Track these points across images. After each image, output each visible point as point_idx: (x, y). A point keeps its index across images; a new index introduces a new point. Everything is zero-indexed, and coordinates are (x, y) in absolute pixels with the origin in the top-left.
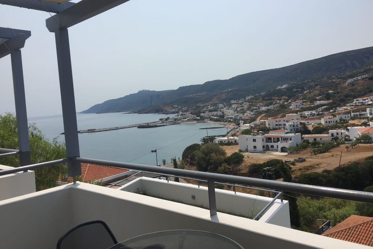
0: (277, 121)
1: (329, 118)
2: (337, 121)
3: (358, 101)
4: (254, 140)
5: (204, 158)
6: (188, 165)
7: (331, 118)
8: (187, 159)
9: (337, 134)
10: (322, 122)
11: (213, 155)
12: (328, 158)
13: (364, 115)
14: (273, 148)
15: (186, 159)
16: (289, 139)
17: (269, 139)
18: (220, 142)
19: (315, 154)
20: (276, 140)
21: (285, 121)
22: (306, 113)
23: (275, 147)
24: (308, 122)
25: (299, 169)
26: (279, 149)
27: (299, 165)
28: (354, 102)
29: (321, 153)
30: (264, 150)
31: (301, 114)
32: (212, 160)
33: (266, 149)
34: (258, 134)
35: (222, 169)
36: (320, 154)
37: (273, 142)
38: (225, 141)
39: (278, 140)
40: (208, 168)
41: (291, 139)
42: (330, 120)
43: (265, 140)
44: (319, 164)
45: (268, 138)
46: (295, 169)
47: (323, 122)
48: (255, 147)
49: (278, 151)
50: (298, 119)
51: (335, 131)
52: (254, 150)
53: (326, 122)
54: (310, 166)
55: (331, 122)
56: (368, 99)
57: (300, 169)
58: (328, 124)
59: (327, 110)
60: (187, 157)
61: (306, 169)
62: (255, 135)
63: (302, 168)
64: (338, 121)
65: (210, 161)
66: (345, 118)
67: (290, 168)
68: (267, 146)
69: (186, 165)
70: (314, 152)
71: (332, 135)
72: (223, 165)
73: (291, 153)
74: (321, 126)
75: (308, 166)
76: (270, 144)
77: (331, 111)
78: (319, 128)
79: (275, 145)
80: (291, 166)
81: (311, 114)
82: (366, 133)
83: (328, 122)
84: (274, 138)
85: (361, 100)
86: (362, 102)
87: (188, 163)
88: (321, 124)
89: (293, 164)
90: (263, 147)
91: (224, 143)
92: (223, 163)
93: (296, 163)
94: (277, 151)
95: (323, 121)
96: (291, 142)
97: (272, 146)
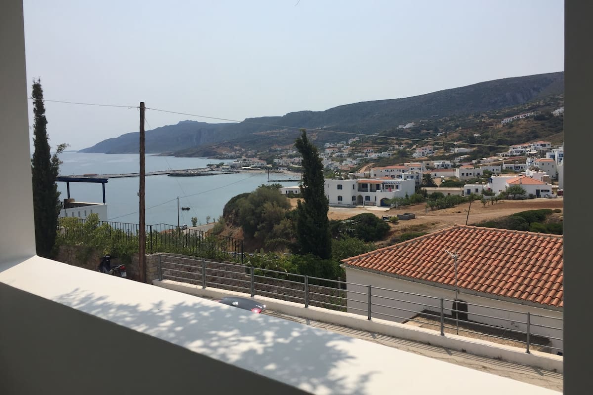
0: (387, 171)
1: (467, 169)
2: (479, 174)
3: (515, 149)
4: (340, 187)
5: (253, 210)
6: (231, 225)
7: (471, 169)
8: (230, 216)
9: (477, 190)
10: (456, 175)
11: (267, 205)
12: (451, 215)
13: (522, 168)
14: (368, 201)
15: (228, 216)
17: (363, 187)
18: (288, 193)
19: (432, 210)
20: (374, 188)
21: (400, 171)
22: (436, 163)
23: (372, 199)
24: (435, 175)
25: (402, 229)
26: (378, 202)
27: (403, 224)
28: (510, 151)
29: (442, 208)
30: (354, 204)
31: (428, 164)
32: (265, 213)
33: (358, 201)
34: (347, 178)
35: (280, 229)
36: (440, 210)
37: (369, 191)
38: (296, 192)
39: (378, 187)
40: (258, 227)
41: (397, 187)
42: (469, 172)
43: (357, 187)
44: (436, 223)
45: (363, 184)
46: (397, 229)
48: (340, 198)
49: (376, 205)
50: (420, 169)
51: (474, 185)
52: (339, 203)
53: (463, 174)
54: (421, 225)
55: (471, 174)
56: (530, 146)
57: (405, 230)
58: (465, 177)
59: (468, 160)
60: (230, 213)
61: (413, 230)
62: (342, 179)
63: (407, 227)
64: (481, 174)
65: (263, 215)
66: (492, 171)
67: (389, 228)
68: (360, 197)
69: (228, 225)
70: (432, 206)
71: (469, 191)
72: (282, 221)
73: (395, 207)
74: (455, 181)
75: (417, 226)
76: (364, 194)
77: (474, 162)
78: (450, 182)
79: (372, 195)
80: (391, 225)
81: (442, 166)
82: (517, 183)
83: (465, 175)
84: (371, 185)
85: (519, 147)
86: (522, 151)
87: (231, 222)
88: (455, 177)
89: (394, 221)
90: (354, 198)
91: (295, 193)
92: (283, 220)
93: (399, 221)
94: (374, 205)
95: (457, 173)
96: (397, 190)
97: (368, 198)
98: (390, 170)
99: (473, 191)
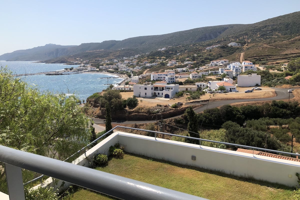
0: (159, 75)
2: (200, 76)
3: (213, 63)
4: (146, 89)
7: (197, 74)
9: (201, 85)
13: (217, 73)
14: (159, 95)
16: (171, 89)
17: (156, 88)
18: (118, 89)
19: (189, 100)
20: (161, 89)
21: (165, 75)
22: (179, 70)
23: (161, 94)
24: (181, 77)
26: (164, 96)
28: (211, 64)
30: (152, 96)
31: (176, 70)
33: (154, 96)
34: (148, 84)
37: (159, 90)
38: (122, 89)
39: (163, 89)
42: (196, 75)
43: (153, 89)
45: (156, 87)
47: (191, 76)
48: (146, 94)
50: (174, 74)
51: (199, 83)
52: (145, 96)
53: (193, 77)
55: (197, 77)
56: (220, 62)
58: (194, 78)
59: (192, 68)
62: (146, 85)
66: (205, 75)
68: (155, 93)
70: (189, 98)
71: (198, 86)
73: (172, 99)
74: (190, 80)
76: (157, 92)
77: (196, 69)
79: (161, 92)
81: (182, 71)
83: (194, 77)
84: (160, 87)
85: (215, 62)
86: (216, 64)
87: (92, 105)
88: (189, 78)
90: (152, 94)
94: (162, 97)
96: (172, 90)
97: (159, 94)
98: (160, 75)
99: (200, 86)
